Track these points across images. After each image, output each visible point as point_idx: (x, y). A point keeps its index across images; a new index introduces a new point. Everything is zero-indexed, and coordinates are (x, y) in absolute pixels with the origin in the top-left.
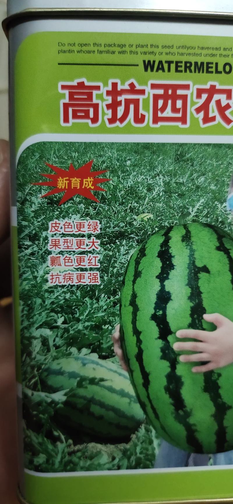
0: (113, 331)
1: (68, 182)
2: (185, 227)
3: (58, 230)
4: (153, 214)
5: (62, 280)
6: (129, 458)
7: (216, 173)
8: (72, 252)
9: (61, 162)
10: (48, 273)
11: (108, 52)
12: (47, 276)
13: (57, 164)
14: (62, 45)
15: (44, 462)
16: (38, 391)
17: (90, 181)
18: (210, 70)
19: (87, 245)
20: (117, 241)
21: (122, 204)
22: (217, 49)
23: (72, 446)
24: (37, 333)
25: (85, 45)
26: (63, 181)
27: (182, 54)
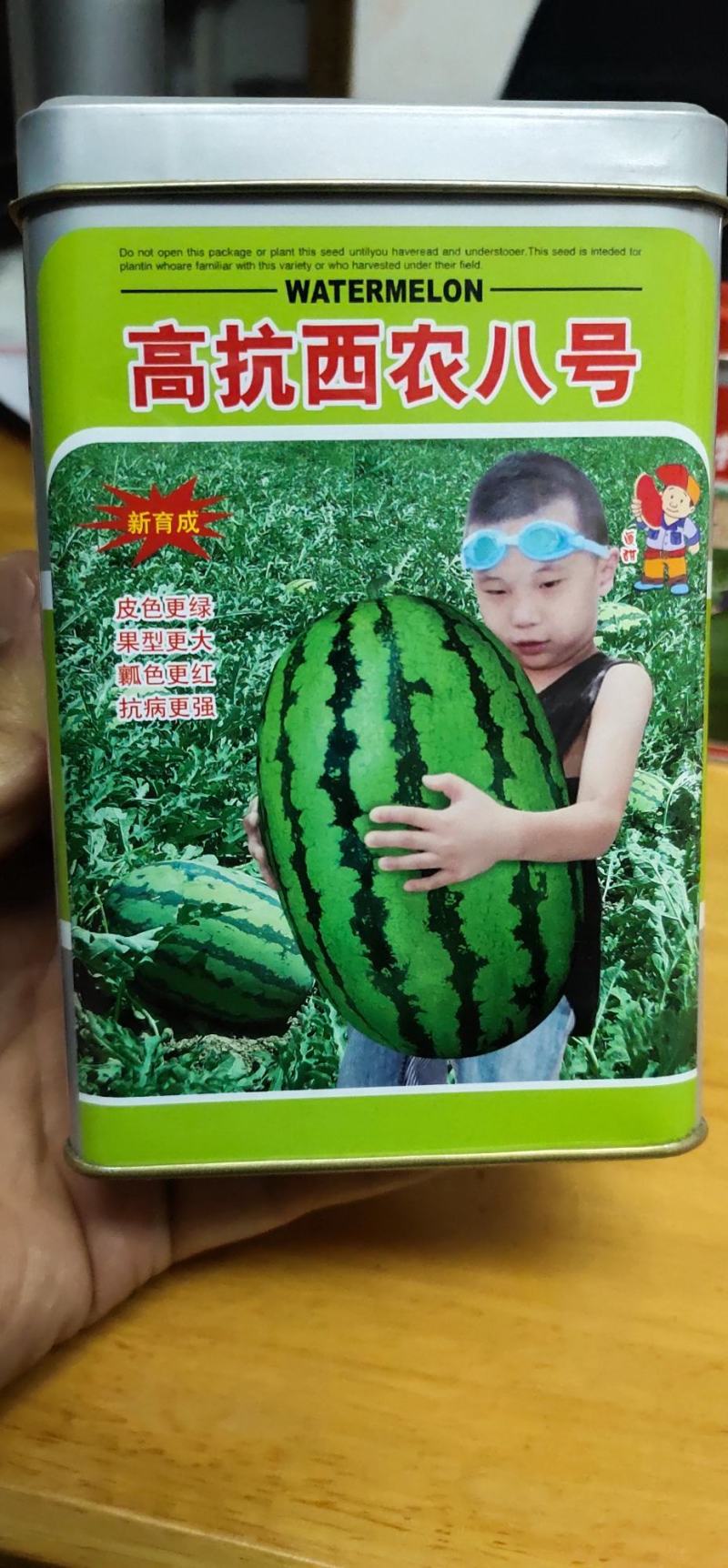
0: (245, 810)
1: (149, 520)
2: (380, 603)
3: (133, 614)
4: (317, 580)
5: (142, 711)
6: (286, 1066)
7: (437, 497)
8: (160, 658)
9: (134, 483)
10: (116, 699)
11: (216, 266)
12: (113, 704)
13: (126, 485)
14: (127, 253)
15: (117, 1074)
16: (103, 931)
17: (192, 519)
18: (417, 295)
19: (190, 643)
20: (248, 634)
21: (255, 561)
22: (430, 252)
23: (173, 1041)
24: (97, 817)
25: (172, 253)
26: (139, 519)
27: (362, 266)
